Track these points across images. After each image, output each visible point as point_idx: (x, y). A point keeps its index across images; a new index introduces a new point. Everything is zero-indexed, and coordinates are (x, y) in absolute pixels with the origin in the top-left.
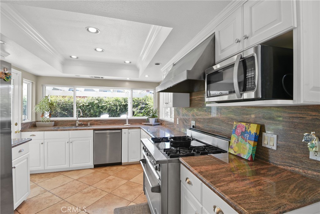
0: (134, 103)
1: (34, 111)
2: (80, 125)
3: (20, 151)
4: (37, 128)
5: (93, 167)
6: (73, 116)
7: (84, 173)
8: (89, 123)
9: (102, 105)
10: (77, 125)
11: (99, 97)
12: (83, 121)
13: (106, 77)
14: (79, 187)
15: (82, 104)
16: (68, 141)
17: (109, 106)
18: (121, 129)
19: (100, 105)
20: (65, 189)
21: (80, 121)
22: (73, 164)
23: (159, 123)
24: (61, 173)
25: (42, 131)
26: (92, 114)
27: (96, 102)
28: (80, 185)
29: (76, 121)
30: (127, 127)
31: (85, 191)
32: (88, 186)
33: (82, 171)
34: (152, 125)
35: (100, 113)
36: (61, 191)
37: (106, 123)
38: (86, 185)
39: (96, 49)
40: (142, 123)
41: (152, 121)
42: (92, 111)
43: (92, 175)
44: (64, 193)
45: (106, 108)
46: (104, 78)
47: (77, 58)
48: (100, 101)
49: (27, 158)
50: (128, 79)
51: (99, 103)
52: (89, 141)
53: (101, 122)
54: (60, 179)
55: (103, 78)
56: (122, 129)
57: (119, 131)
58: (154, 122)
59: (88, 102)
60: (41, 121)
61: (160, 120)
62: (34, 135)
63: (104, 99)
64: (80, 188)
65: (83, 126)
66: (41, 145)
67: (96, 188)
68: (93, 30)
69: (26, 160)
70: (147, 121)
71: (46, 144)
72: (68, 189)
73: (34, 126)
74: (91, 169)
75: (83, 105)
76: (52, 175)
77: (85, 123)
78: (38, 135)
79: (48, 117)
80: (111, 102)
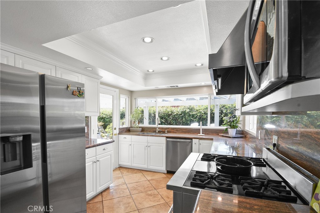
0: (227, 110)
1: (130, 119)
2: (159, 132)
3: (104, 149)
4: (131, 132)
5: (166, 173)
6: (155, 124)
7: (157, 176)
8: (166, 131)
9: (193, 113)
10: (157, 132)
11: (190, 106)
12: (162, 128)
13: (180, 85)
14: (147, 187)
15: (175, 113)
16: (147, 145)
17: (199, 114)
18: (191, 139)
19: (191, 114)
20: (137, 186)
21: (159, 128)
22: (150, 166)
23: (243, 135)
24: (141, 171)
25: (130, 135)
26: (184, 122)
27: (188, 110)
28: (148, 186)
29: (156, 128)
30: (201, 137)
31: (149, 192)
32: (154, 189)
33: (156, 173)
34: (230, 137)
35: (192, 121)
36: (133, 187)
37: (181, 131)
38: (152, 187)
39: (162, 58)
40: (220, 134)
41: (232, 132)
42: (184, 119)
43: (162, 179)
44: (134, 190)
45: (197, 117)
46: (179, 87)
47: (153, 71)
48: (191, 109)
49: (111, 155)
50: (203, 84)
51: (190, 111)
52: (162, 147)
53: (177, 131)
54: (138, 177)
55: (177, 86)
56: (193, 139)
57: (189, 141)
58: (235, 134)
59: (181, 111)
60: (133, 127)
61: (245, 131)
62: (125, 138)
63: (195, 108)
64: (147, 189)
65: (162, 133)
66: (130, 146)
67: (158, 193)
68: (148, 40)
69: (110, 156)
70: (226, 131)
71: (132, 145)
72: (139, 187)
73: (128, 131)
74: (164, 173)
75: (177, 114)
76: (136, 171)
77: (163, 130)
78: (128, 138)
79: (138, 124)
80: (201, 111)
